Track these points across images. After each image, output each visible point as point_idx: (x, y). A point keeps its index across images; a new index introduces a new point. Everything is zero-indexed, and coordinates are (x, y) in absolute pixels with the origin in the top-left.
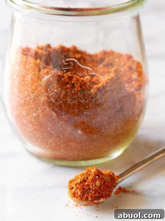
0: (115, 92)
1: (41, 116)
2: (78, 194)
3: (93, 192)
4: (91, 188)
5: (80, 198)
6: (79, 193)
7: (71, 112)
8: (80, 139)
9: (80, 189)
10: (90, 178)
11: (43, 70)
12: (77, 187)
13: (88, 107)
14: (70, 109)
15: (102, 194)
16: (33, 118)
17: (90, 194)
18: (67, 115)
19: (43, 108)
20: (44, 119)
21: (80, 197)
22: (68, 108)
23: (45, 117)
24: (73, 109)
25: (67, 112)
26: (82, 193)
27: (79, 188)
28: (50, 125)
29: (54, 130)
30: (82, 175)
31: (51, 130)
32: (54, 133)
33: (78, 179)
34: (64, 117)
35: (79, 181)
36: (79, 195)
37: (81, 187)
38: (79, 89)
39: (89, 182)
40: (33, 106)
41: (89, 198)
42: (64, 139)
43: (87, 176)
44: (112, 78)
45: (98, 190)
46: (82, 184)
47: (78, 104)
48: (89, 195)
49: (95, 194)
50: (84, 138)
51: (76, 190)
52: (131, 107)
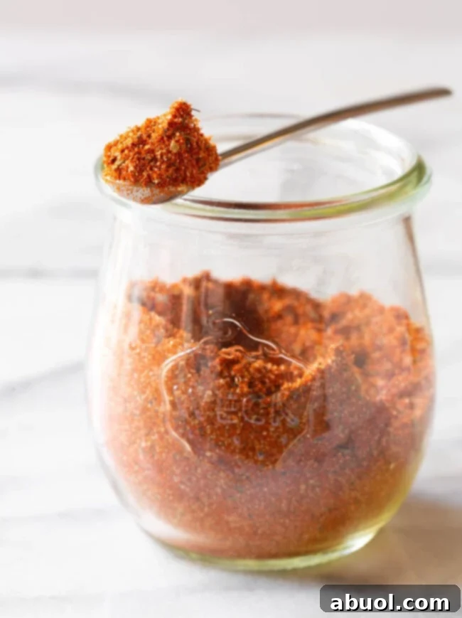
0: (333, 400)
1: (158, 449)
2: (127, 171)
3: (164, 166)
4: (159, 157)
5: (132, 179)
6: (131, 168)
7: (226, 443)
8: (249, 509)
9: (133, 158)
10: (154, 136)
11: (167, 340)
12: (126, 155)
13: (265, 433)
14: (222, 435)
15: (185, 174)
16: (140, 451)
17: (156, 169)
18: (217, 451)
19: (162, 430)
20: (164, 455)
21: (134, 176)
22: (218, 432)
23: (166, 450)
24: (230, 436)
25: (217, 444)
26: (138, 169)
27: (130, 158)
28: (178, 471)
29: (189, 484)
30: (135, 131)
31: (182, 482)
32: (188, 490)
33: (126, 138)
34: (208, 454)
35: (129, 142)
36: (132, 172)
37: (135, 155)
38: (246, 389)
39: (153, 144)
40: (141, 424)
41: (154, 179)
42: (210, 505)
43: (148, 131)
44: (329, 367)
45: (176, 160)
46: (136, 149)
47: (242, 424)
48: (155, 172)
49: (167, 170)
50: (257, 507)
51: (124, 162)
52: (376, 438)
